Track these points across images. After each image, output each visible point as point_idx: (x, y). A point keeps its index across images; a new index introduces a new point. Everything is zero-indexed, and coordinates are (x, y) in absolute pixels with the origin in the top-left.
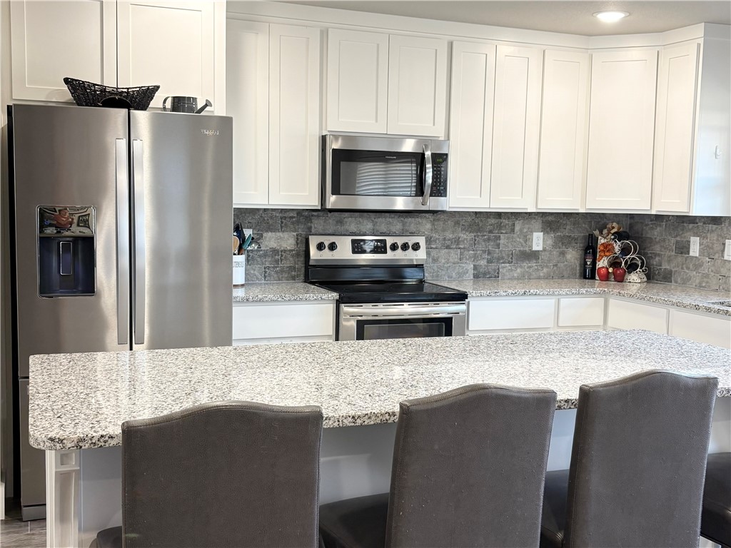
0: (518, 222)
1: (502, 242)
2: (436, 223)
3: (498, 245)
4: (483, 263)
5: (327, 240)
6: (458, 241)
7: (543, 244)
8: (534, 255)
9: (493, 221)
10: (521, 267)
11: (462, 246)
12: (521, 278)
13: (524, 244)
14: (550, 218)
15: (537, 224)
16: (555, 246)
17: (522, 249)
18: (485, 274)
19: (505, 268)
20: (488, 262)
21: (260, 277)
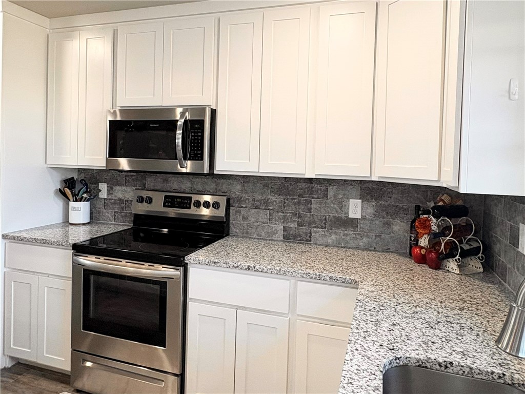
0: (331, 187)
1: (313, 206)
2: (246, 185)
3: (310, 210)
4: (293, 225)
6: (267, 202)
7: (362, 212)
8: (351, 223)
9: (304, 185)
10: (336, 233)
11: (271, 208)
12: (338, 245)
13: (339, 211)
14: (370, 186)
15: (356, 191)
16: (377, 215)
17: (337, 215)
18: (295, 237)
19: (318, 234)
20: (298, 225)
21: (111, 219)
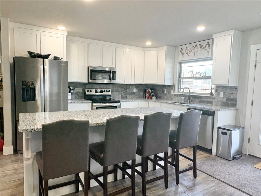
0: (130, 86)
2: (113, 86)
3: (126, 91)
4: (123, 95)
5: (89, 90)
6: (118, 90)
7: (136, 91)
8: (134, 93)
9: (125, 86)
10: (131, 96)
12: (131, 98)
13: (132, 91)
14: (137, 86)
15: (134, 87)
16: (138, 91)
18: (124, 97)
19: (128, 96)
21: (74, 98)
